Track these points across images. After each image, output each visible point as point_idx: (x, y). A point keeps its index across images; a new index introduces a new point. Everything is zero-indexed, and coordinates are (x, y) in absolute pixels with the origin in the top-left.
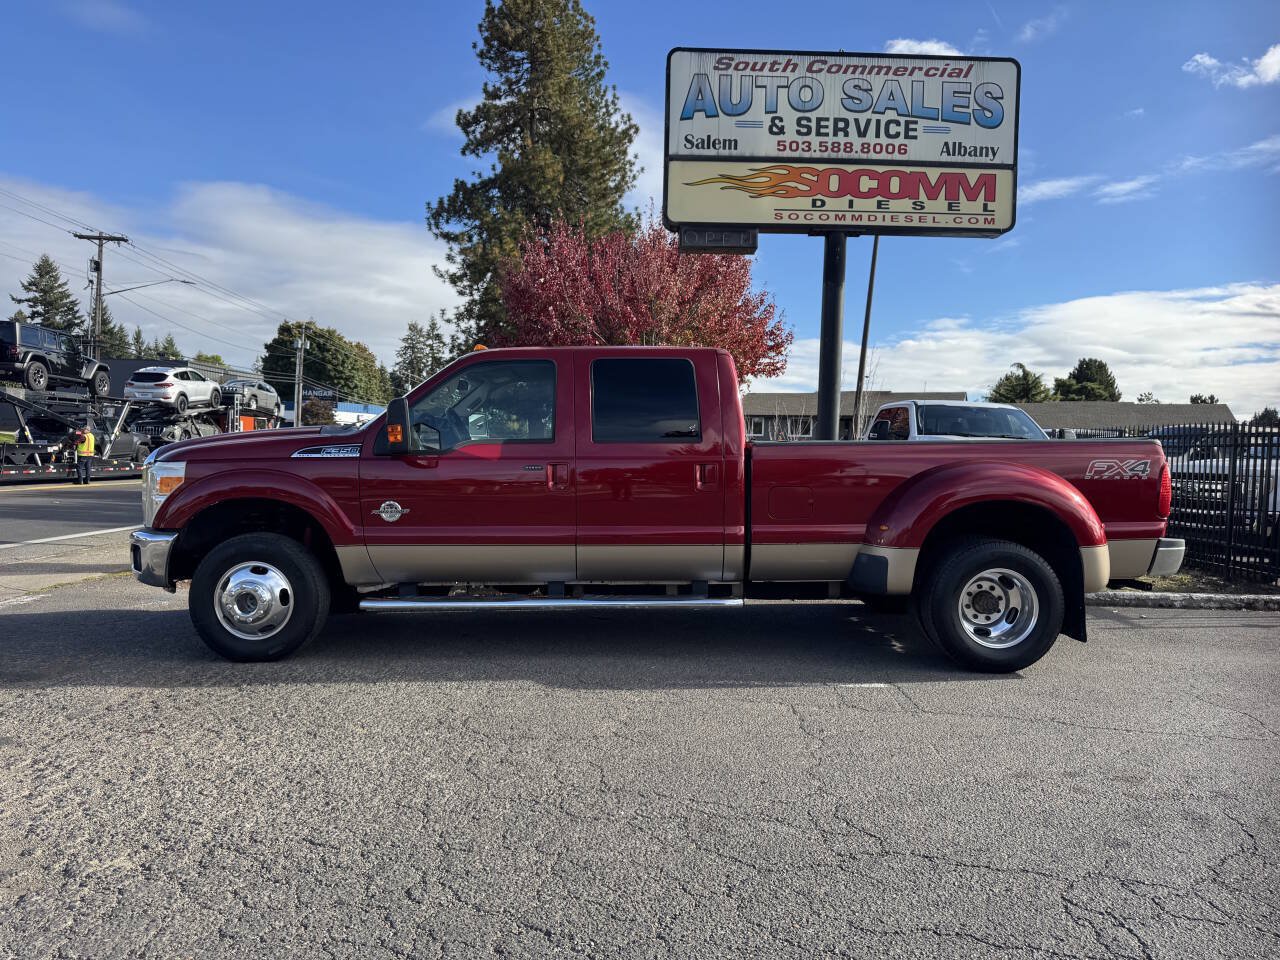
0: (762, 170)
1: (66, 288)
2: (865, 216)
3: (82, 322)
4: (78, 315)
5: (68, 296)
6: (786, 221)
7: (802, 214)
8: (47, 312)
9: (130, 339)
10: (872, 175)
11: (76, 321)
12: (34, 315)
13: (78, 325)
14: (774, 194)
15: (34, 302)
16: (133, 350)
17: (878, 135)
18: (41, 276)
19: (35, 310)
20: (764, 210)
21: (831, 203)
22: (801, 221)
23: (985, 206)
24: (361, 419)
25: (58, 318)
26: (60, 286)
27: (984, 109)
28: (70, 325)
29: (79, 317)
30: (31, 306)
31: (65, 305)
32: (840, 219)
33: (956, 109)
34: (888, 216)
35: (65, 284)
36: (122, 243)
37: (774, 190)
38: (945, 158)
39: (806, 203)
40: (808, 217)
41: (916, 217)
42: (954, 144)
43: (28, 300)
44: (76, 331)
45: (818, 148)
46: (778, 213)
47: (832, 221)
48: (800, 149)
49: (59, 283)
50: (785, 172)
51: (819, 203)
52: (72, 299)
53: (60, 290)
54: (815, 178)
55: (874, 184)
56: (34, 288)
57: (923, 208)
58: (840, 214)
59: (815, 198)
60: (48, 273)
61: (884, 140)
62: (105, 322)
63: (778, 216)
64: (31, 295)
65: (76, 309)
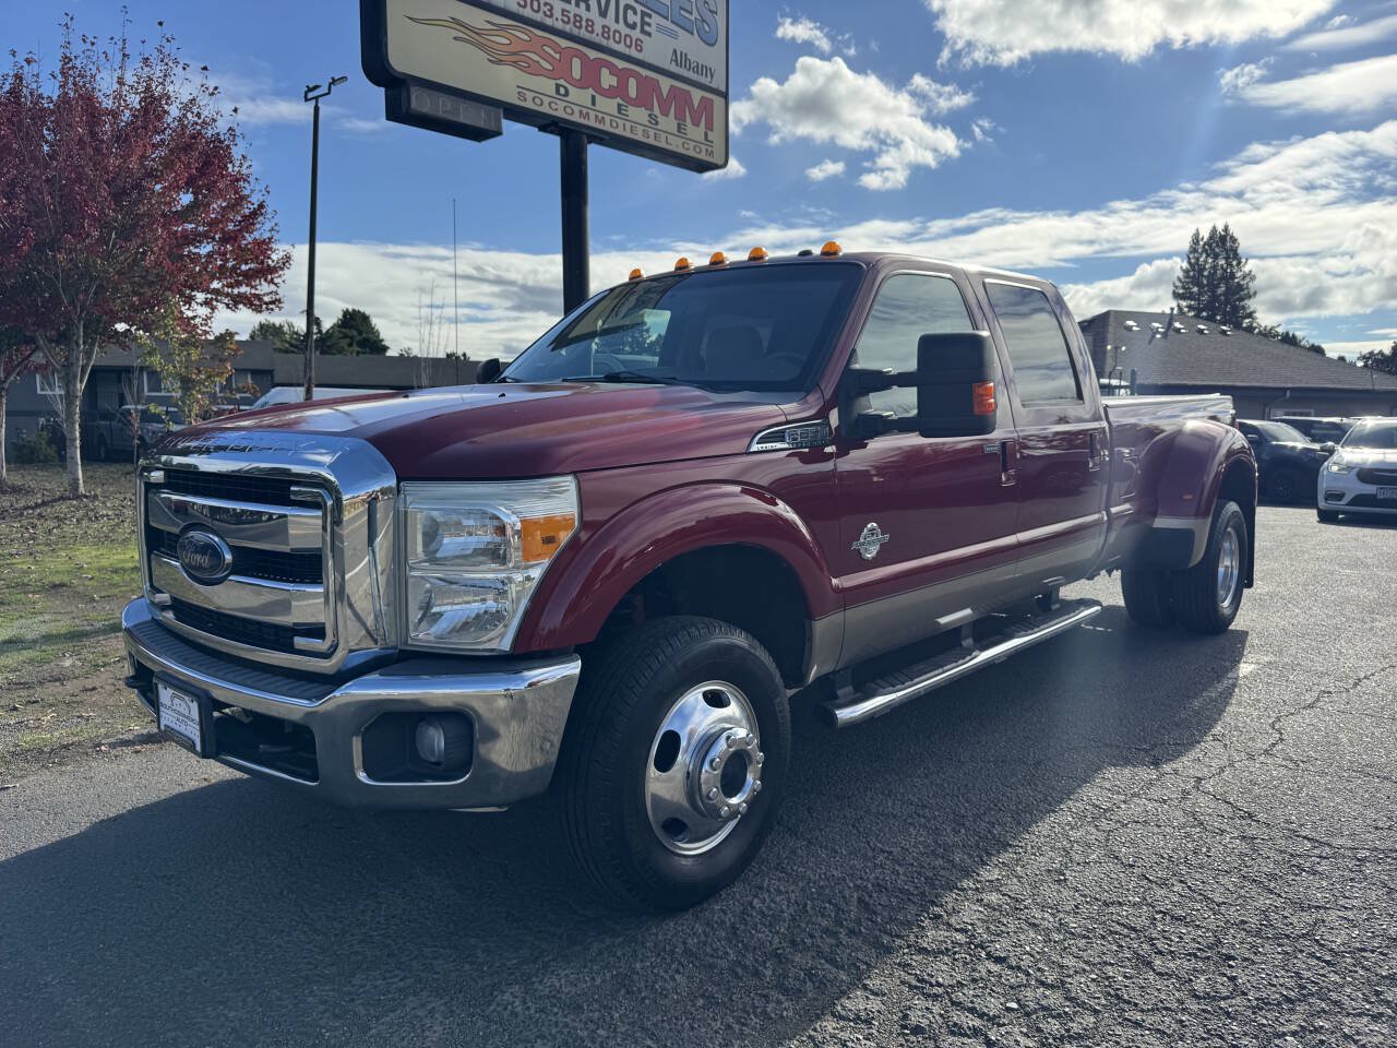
0: (502, 28)
2: (608, 119)
6: (530, 105)
7: (546, 100)
10: (613, 70)
14: (515, 64)
17: (617, 21)
20: (505, 83)
21: (575, 94)
22: (544, 110)
23: (706, 134)
27: (703, 21)
32: (584, 118)
33: (682, 12)
34: (628, 125)
37: (514, 58)
38: (673, 68)
39: (548, 86)
40: (553, 106)
41: (652, 132)
42: (681, 53)
45: (560, 17)
46: (521, 92)
47: (577, 118)
48: (541, 12)
50: (526, 38)
51: (562, 91)
54: (557, 56)
55: (614, 81)
57: (657, 123)
58: (584, 111)
59: (558, 82)
61: (621, 27)
63: (521, 96)
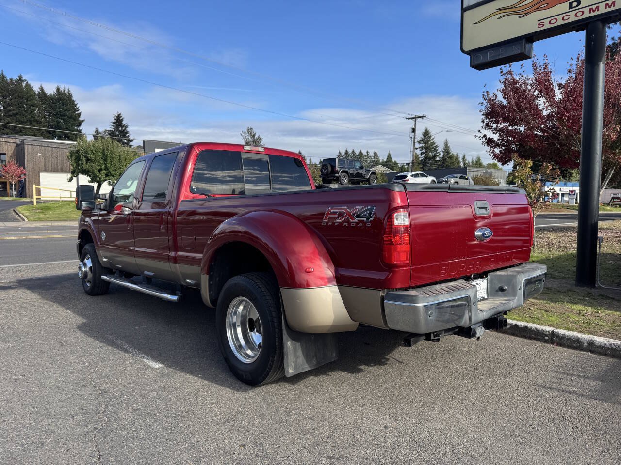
1: (433, 140)
3: (440, 154)
4: (438, 152)
5: (435, 144)
6: (547, 26)
7: (559, 18)
8: (426, 152)
9: (461, 160)
11: (438, 154)
12: (422, 153)
13: (438, 156)
14: (537, 9)
15: (422, 148)
16: (462, 165)
18: (425, 137)
19: (422, 151)
20: (529, 24)
22: (560, 22)
24: (562, 190)
25: (430, 153)
26: (431, 140)
28: (435, 156)
29: (439, 152)
30: (421, 150)
31: (433, 148)
32: (594, 11)
35: (433, 139)
36: (424, 118)
37: (538, 6)
39: (564, 7)
40: (566, 18)
43: (420, 148)
44: (438, 159)
46: (541, 23)
47: (587, 15)
49: (431, 138)
51: (575, 4)
52: (436, 145)
53: (432, 141)
56: (422, 142)
58: (594, 7)
59: (571, 1)
60: (427, 135)
62: (448, 153)
63: (541, 24)
64: (421, 145)
65: (437, 149)
